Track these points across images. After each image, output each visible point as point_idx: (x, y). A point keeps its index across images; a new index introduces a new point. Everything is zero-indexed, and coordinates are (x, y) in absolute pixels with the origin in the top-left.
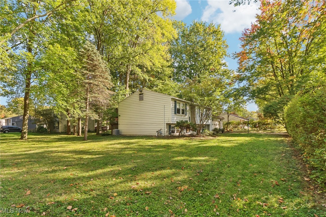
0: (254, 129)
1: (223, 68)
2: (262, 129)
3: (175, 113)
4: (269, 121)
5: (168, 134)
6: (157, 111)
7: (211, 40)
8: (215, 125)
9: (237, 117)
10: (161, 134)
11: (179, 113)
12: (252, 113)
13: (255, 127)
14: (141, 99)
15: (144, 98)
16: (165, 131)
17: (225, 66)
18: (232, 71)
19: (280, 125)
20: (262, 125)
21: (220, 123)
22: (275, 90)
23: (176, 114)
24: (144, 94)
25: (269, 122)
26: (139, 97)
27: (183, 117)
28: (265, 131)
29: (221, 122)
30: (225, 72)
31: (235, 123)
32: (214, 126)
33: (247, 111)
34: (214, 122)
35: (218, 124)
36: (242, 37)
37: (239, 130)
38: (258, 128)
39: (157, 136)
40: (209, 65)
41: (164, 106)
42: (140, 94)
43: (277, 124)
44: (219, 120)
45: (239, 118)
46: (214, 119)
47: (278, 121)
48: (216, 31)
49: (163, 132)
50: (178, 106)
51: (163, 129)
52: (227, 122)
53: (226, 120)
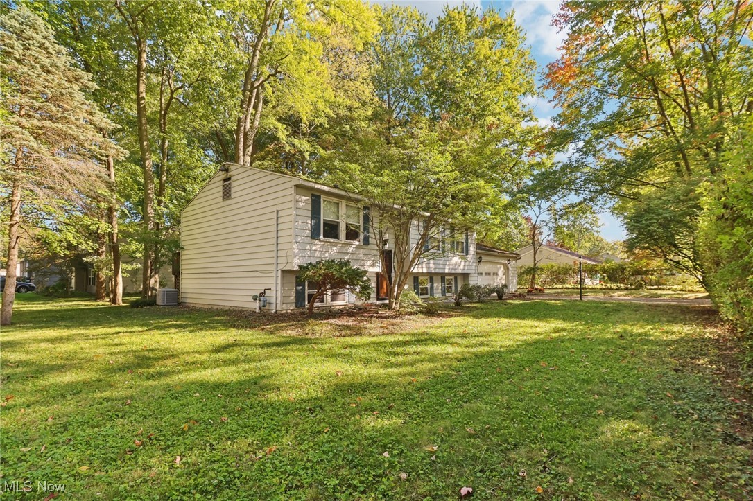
0: (609, 285)
1: (524, 125)
2: (631, 285)
3: (315, 236)
4: (656, 262)
5: (293, 307)
6: (260, 230)
8: (489, 274)
9: (567, 253)
11: (336, 237)
12: (613, 247)
13: (613, 278)
14: (227, 194)
15: (233, 190)
17: (531, 119)
19: (683, 276)
20: (633, 275)
21: (508, 268)
23: (320, 239)
24: (233, 179)
25: (651, 268)
26: (221, 188)
27: (350, 250)
29: (510, 266)
30: (530, 132)
31: (556, 268)
32: (488, 277)
33: (602, 240)
35: (501, 271)
36: (563, 12)
38: (621, 283)
39: (257, 311)
40: (483, 115)
41: (277, 214)
42: (225, 180)
43: (674, 272)
44: (503, 261)
45: (570, 256)
46: (484, 258)
47: (678, 262)
48: (501, 24)
49: (273, 300)
50: (327, 214)
51: (273, 288)
52: (532, 266)
53: (526, 260)
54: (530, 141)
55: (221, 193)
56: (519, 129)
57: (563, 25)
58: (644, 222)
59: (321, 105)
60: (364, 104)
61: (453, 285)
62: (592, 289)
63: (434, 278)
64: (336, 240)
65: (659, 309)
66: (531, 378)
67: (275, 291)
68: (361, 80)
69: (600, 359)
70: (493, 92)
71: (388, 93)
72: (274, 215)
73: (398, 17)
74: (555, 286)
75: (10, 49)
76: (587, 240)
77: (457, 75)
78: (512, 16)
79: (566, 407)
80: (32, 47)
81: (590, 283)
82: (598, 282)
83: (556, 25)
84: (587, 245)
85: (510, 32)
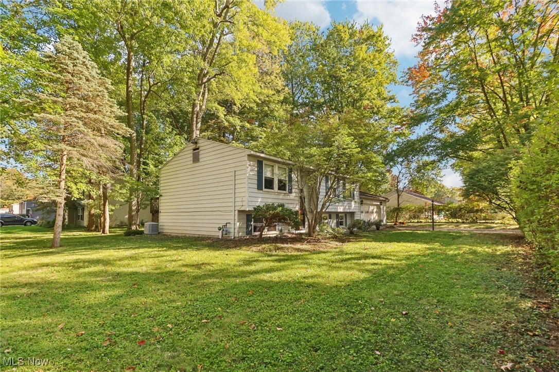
0: (451, 220)
1: (389, 106)
2: (467, 220)
3: (259, 188)
4: (483, 205)
5: (245, 234)
6: (222, 184)
7: (363, 52)
8: (368, 212)
9: (421, 197)
10: (228, 232)
11: (272, 188)
12: (452, 192)
13: (453, 215)
14: (196, 159)
15: (201, 157)
16: (236, 228)
17: (394, 101)
18: (405, 109)
19: (504, 214)
20: (468, 213)
21: (380, 208)
22: (491, 140)
23: (262, 190)
24: (200, 149)
25: (481, 208)
26: (191, 155)
27: (281, 197)
28: (473, 225)
29: (382, 207)
30: (394, 111)
31: (413, 208)
32: (367, 214)
33: (443, 187)
34: (364, 208)
35: (375, 210)
36: (419, 33)
37: (421, 222)
38: (459, 219)
39: (220, 238)
40: (361, 99)
41: (235, 173)
42: (194, 150)
43: (497, 211)
44: (376, 203)
45: (423, 199)
46: (365, 201)
47: (499, 205)
48: (374, 36)
49: (232, 230)
50: (267, 173)
51: (232, 222)
52: (396, 206)
53: (393, 203)
54: (394, 117)
55: (192, 158)
56: (386, 109)
57: (419, 41)
58: (476, 179)
59: (252, 95)
60: (278, 92)
61: (344, 220)
62: (439, 222)
63: (332, 215)
64: (272, 191)
65: (486, 236)
66: (417, 273)
67: (233, 224)
68: (275, 75)
69: (453, 264)
70: (368, 83)
71: (292, 83)
72: (233, 174)
73: (299, 29)
74: (413, 221)
75: (66, 67)
76: (433, 186)
77: (342, 71)
78: (381, 28)
79: (441, 284)
80: (78, 65)
81: (437, 219)
82: (443, 218)
83: (414, 41)
84: (433, 190)
85: (380, 41)
